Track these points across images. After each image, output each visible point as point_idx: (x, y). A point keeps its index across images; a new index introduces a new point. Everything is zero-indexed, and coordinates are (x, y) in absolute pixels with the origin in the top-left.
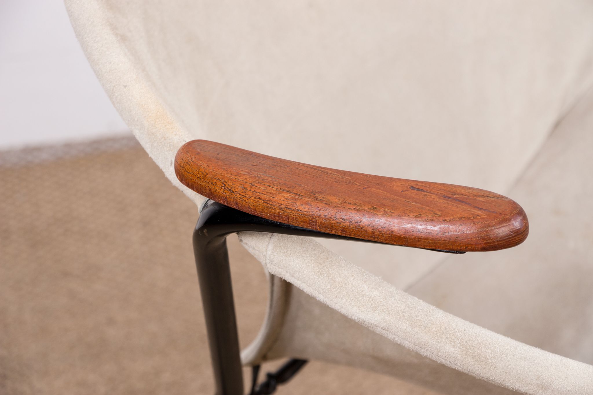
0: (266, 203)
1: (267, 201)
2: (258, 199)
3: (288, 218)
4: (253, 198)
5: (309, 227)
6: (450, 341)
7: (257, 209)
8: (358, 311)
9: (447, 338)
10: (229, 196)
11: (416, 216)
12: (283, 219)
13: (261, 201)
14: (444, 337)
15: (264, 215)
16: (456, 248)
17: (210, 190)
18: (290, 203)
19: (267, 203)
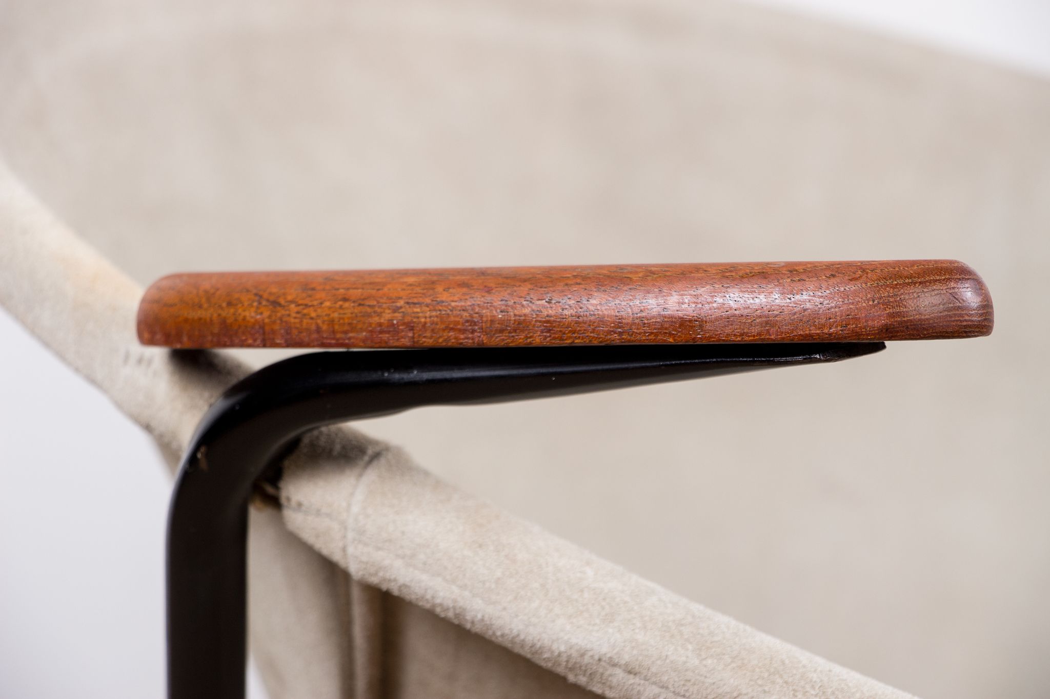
0: (360, 305)
1: (364, 299)
2: (341, 303)
3: (412, 329)
4: (327, 304)
5: (463, 339)
6: (794, 690)
7: (337, 327)
8: (568, 627)
9: (786, 682)
10: (270, 317)
11: (723, 270)
12: (400, 335)
13: (347, 305)
14: (780, 681)
15: (353, 338)
16: (818, 332)
17: (224, 322)
18: (420, 291)
19: (363, 305)
